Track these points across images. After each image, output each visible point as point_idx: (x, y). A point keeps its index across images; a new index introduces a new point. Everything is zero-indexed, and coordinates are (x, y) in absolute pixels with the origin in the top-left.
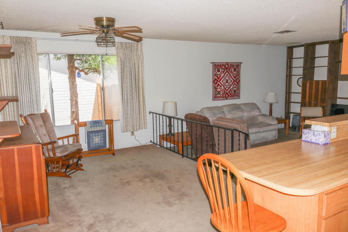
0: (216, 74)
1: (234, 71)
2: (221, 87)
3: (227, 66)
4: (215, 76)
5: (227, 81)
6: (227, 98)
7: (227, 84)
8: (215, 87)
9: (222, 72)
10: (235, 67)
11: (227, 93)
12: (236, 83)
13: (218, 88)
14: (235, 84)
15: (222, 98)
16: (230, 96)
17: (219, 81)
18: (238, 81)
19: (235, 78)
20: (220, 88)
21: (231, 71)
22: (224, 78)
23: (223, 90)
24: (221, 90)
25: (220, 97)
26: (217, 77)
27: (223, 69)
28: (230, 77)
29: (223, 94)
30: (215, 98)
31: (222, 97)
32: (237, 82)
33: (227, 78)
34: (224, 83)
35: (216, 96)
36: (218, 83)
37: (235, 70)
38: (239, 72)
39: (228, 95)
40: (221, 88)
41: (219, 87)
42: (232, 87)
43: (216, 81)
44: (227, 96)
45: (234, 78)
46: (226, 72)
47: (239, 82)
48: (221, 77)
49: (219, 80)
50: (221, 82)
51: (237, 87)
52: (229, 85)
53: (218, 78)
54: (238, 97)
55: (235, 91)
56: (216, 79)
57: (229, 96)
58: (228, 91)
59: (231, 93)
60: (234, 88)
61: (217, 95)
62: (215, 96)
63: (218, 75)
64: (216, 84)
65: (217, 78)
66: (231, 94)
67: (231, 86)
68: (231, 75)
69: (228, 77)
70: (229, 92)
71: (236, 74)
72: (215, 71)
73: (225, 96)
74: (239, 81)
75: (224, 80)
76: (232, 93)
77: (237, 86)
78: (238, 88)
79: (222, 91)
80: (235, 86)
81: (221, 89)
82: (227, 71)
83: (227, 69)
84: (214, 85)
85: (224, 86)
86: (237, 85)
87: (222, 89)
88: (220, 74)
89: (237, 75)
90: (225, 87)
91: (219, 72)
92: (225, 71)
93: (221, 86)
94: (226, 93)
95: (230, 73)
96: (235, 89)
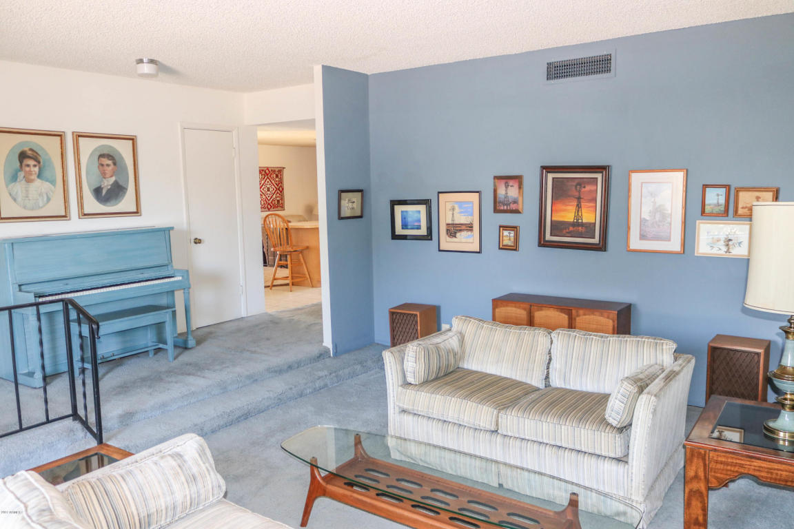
1: (276, 178)
3: (267, 171)
5: (268, 189)
7: (269, 193)
10: (277, 173)
11: (269, 204)
12: (278, 192)
16: (273, 207)
17: (260, 189)
18: (281, 189)
19: (278, 186)
21: (272, 177)
22: (265, 185)
23: (264, 200)
24: (262, 200)
27: (263, 175)
28: (272, 184)
29: (264, 204)
31: (263, 207)
33: (268, 186)
34: (265, 191)
37: (277, 176)
38: (283, 179)
42: (274, 197)
44: (269, 207)
45: (276, 186)
52: (271, 194)
55: (278, 201)
68: (273, 182)
70: (272, 203)
71: (278, 181)
74: (283, 189)
75: (265, 188)
78: (281, 198)
80: (278, 195)
82: (268, 178)
83: (267, 175)
88: (260, 181)
90: (266, 196)
92: (266, 178)
93: (261, 195)
96: (278, 199)
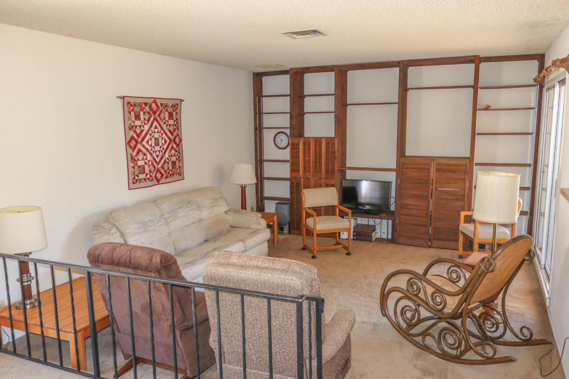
0: (133, 126)
1: (169, 119)
2: (145, 157)
3: (154, 106)
4: (130, 129)
5: (157, 143)
6: (160, 179)
7: (157, 148)
8: (132, 156)
9: (145, 119)
10: (170, 110)
11: (158, 170)
12: (175, 146)
13: (139, 160)
14: (172, 148)
15: (149, 183)
16: (165, 176)
17: (141, 142)
18: (177, 140)
19: (172, 134)
20: (143, 160)
21: (163, 118)
22: (150, 135)
23: (150, 163)
24: (146, 163)
25: (145, 179)
26: (135, 132)
27: (147, 114)
28: (162, 132)
29: (150, 172)
30: (134, 183)
31: (149, 179)
32: (176, 143)
33: (157, 135)
34: (151, 146)
35: (136, 178)
36: (139, 146)
37: (171, 115)
38: (179, 122)
39: (161, 173)
40: (146, 159)
41: (141, 156)
42: (167, 155)
43: (133, 143)
44: (159, 176)
45: (170, 135)
46: (154, 119)
47: (180, 142)
48: (144, 133)
49: (140, 140)
50: (144, 143)
51: (176, 153)
52: (162, 151)
53: (138, 136)
54: (181, 177)
55: (174, 163)
56: (132, 138)
57: (162, 175)
58: (160, 165)
59: (166, 168)
60: (172, 156)
61: (137, 176)
62: (134, 178)
63: (136, 126)
64: (134, 149)
65: (135, 136)
66: (168, 171)
67: (165, 153)
68: (164, 126)
69: (158, 132)
70: (162, 167)
71: (173, 125)
72: (130, 119)
73: (155, 176)
74: (181, 140)
75: (151, 139)
76: (168, 169)
77: (176, 151)
78: (179, 157)
79: (149, 166)
80: (173, 151)
81: (147, 161)
83: (155, 113)
84: (130, 151)
85: (151, 154)
86: (177, 149)
87: (149, 161)
88: (140, 126)
89: (175, 127)
90: (154, 155)
91: (140, 119)
92: (152, 119)
93: (145, 155)
94: (156, 170)
95: (162, 124)
96: (174, 159)
